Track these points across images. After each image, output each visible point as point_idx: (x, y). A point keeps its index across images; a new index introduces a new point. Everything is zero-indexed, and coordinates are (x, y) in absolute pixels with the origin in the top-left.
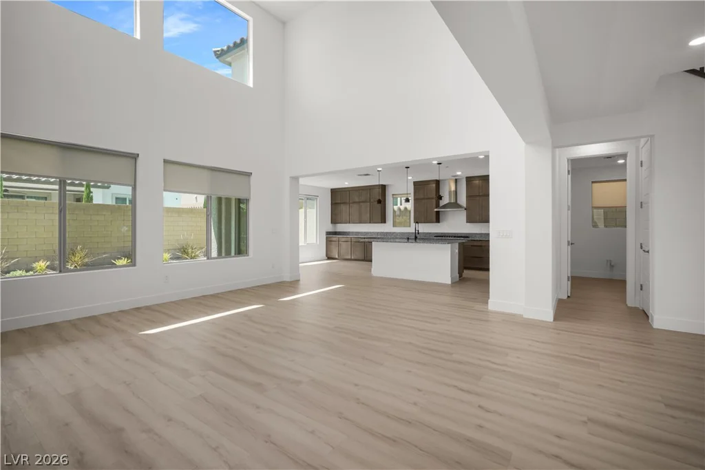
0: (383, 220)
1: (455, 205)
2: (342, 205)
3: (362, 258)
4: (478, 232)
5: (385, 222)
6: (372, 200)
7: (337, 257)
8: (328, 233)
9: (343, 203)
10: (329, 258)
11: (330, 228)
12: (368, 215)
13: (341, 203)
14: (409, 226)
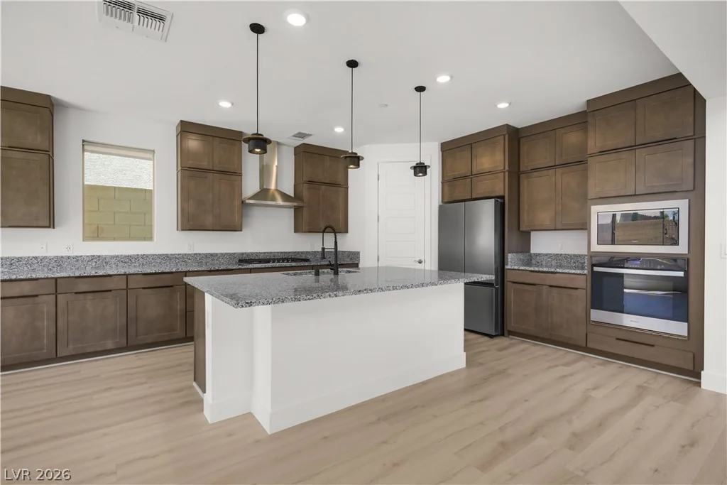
0: (49, 221)
5: (52, 225)
14: (149, 237)
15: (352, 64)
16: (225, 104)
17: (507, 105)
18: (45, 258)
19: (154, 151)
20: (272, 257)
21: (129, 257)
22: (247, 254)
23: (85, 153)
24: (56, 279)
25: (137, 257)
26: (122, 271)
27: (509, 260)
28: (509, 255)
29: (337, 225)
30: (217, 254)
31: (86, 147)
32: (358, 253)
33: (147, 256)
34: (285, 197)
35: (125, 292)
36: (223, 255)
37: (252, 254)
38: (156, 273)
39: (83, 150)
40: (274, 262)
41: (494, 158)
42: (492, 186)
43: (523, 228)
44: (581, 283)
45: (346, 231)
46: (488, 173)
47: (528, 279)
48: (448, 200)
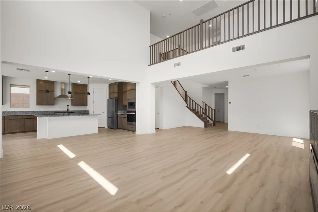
5: (3, 104)
14: (29, 107)
19: (30, 86)
20: (64, 112)
21: (23, 112)
22: (57, 111)
25: (25, 112)
26: (21, 115)
29: (85, 104)
31: (11, 86)
32: (89, 111)
33: (28, 111)
34: (70, 97)
35: (21, 119)
37: (58, 111)
38: (29, 115)
41: (116, 88)
42: (116, 95)
43: (123, 105)
44: (126, 116)
45: (87, 105)
46: (115, 92)
47: (120, 116)
48: (110, 98)
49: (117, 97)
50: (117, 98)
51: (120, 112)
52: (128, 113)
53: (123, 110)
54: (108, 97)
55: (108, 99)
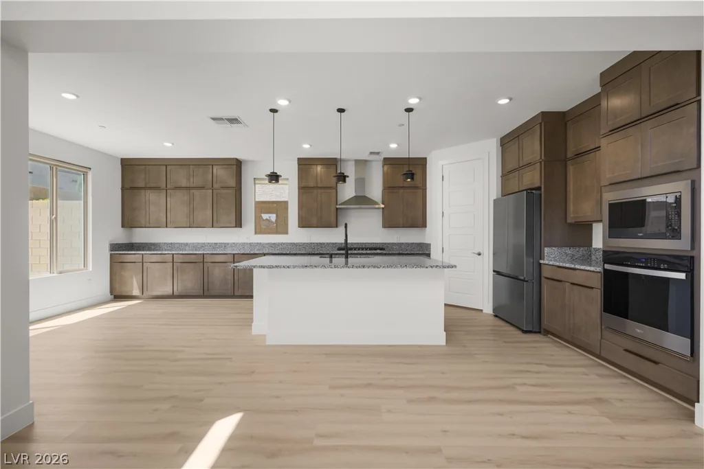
0: (239, 224)
1: (362, 200)
2: (148, 192)
3: (200, 292)
4: (395, 241)
5: (240, 226)
6: (215, 186)
7: (136, 292)
8: (115, 247)
9: (150, 188)
10: (117, 297)
11: (120, 236)
12: (209, 212)
13: (145, 188)
14: (286, 232)
15: (341, 111)
16: (306, 146)
17: (507, 101)
18: (237, 243)
19: (288, 179)
20: (364, 246)
21: (274, 244)
23: (257, 185)
24: (234, 254)
25: (279, 244)
27: (546, 254)
28: (546, 249)
29: (418, 220)
30: (324, 244)
31: (256, 182)
32: (429, 245)
33: (284, 244)
36: (328, 244)
39: (255, 184)
40: (359, 250)
41: (534, 148)
42: (532, 178)
43: (569, 221)
44: (597, 282)
45: (424, 225)
46: (529, 164)
47: (559, 275)
48: (505, 193)
49: (537, 185)
50: (539, 189)
51: (552, 257)
52: (607, 266)
53: (570, 246)
54: (494, 191)
55: (494, 200)
